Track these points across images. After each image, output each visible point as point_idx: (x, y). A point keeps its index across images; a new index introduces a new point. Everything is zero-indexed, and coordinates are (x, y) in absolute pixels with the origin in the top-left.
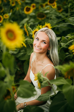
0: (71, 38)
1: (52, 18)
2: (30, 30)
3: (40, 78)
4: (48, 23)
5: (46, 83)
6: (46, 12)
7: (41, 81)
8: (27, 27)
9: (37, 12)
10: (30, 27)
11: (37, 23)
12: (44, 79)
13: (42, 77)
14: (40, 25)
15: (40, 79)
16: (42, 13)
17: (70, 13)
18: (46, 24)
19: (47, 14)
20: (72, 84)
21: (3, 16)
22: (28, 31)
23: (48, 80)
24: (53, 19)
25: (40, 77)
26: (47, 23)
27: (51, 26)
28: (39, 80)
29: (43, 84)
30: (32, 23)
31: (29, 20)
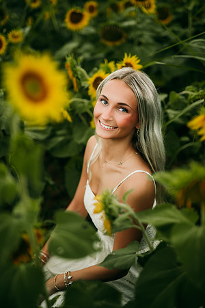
0: (196, 96)
1: (143, 40)
2: (82, 75)
3: (110, 206)
4: (131, 57)
5: (127, 220)
6: (126, 24)
7: (113, 214)
8: (74, 66)
9: (102, 25)
10: (83, 67)
11: (101, 55)
12: (120, 209)
13: (116, 203)
14: (109, 62)
15: (110, 210)
16: (115, 26)
17: (193, 26)
18: (127, 59)
19: (129, 29)
20: (199, 223)
21: (6, 35)
22: (77, 78)
23: (131, 211)
24: (147, 45)
25: (110, 204)
26: (128, 56)
27: (139, 64)
28: (107, 211)
29: (117, 222)
30: (87, 56)
31: (79, 47)
